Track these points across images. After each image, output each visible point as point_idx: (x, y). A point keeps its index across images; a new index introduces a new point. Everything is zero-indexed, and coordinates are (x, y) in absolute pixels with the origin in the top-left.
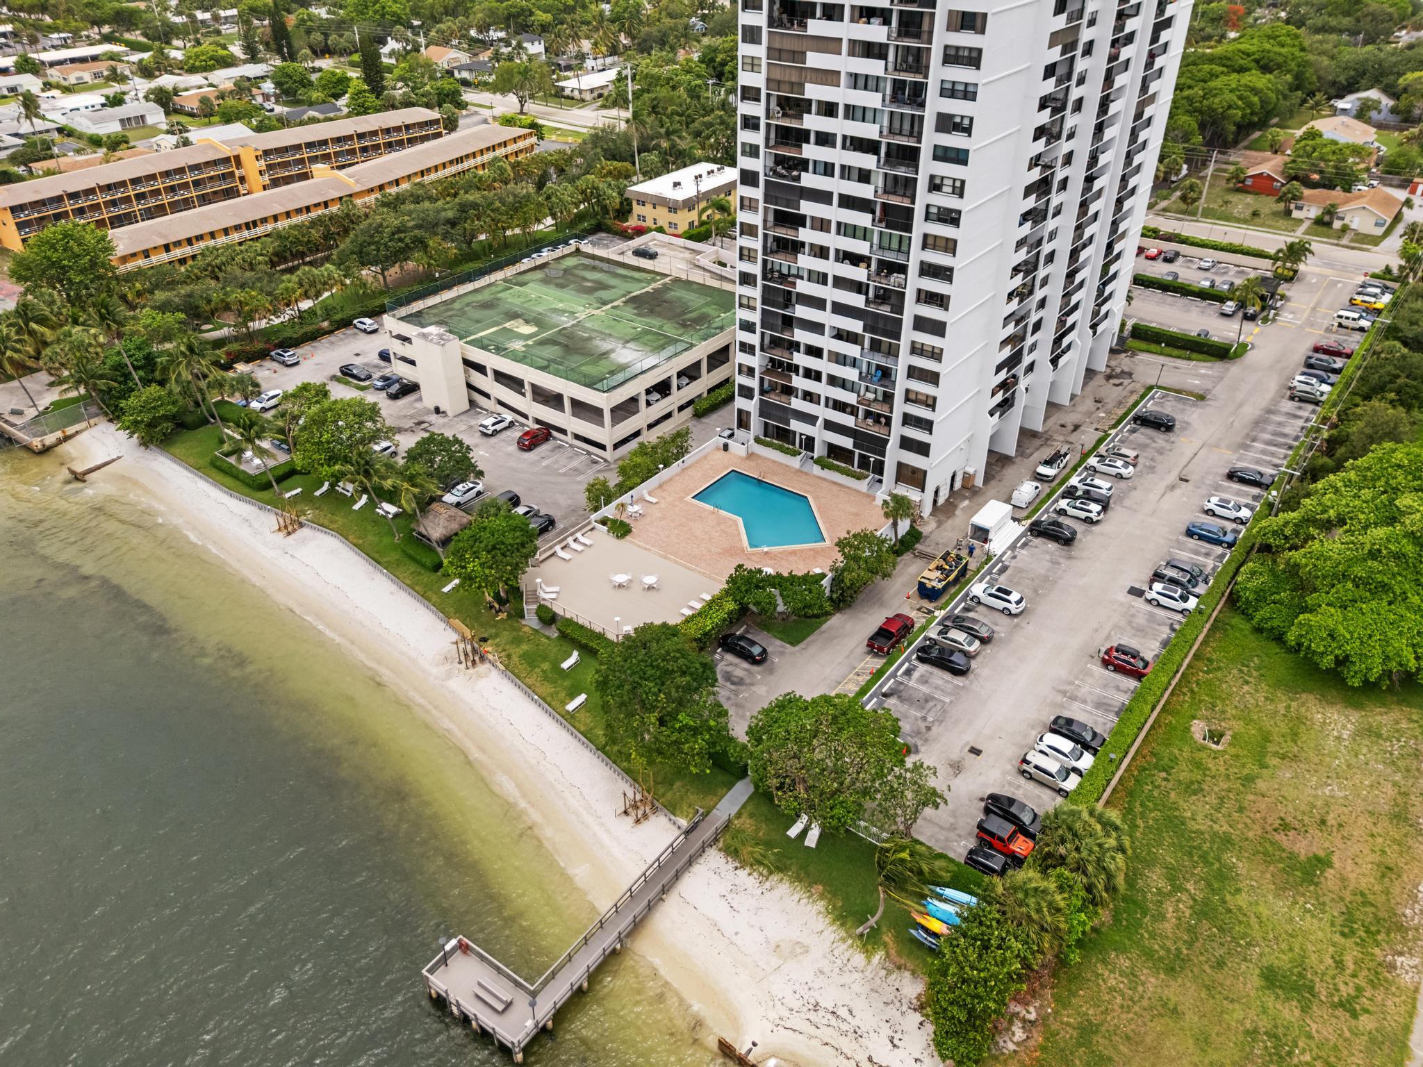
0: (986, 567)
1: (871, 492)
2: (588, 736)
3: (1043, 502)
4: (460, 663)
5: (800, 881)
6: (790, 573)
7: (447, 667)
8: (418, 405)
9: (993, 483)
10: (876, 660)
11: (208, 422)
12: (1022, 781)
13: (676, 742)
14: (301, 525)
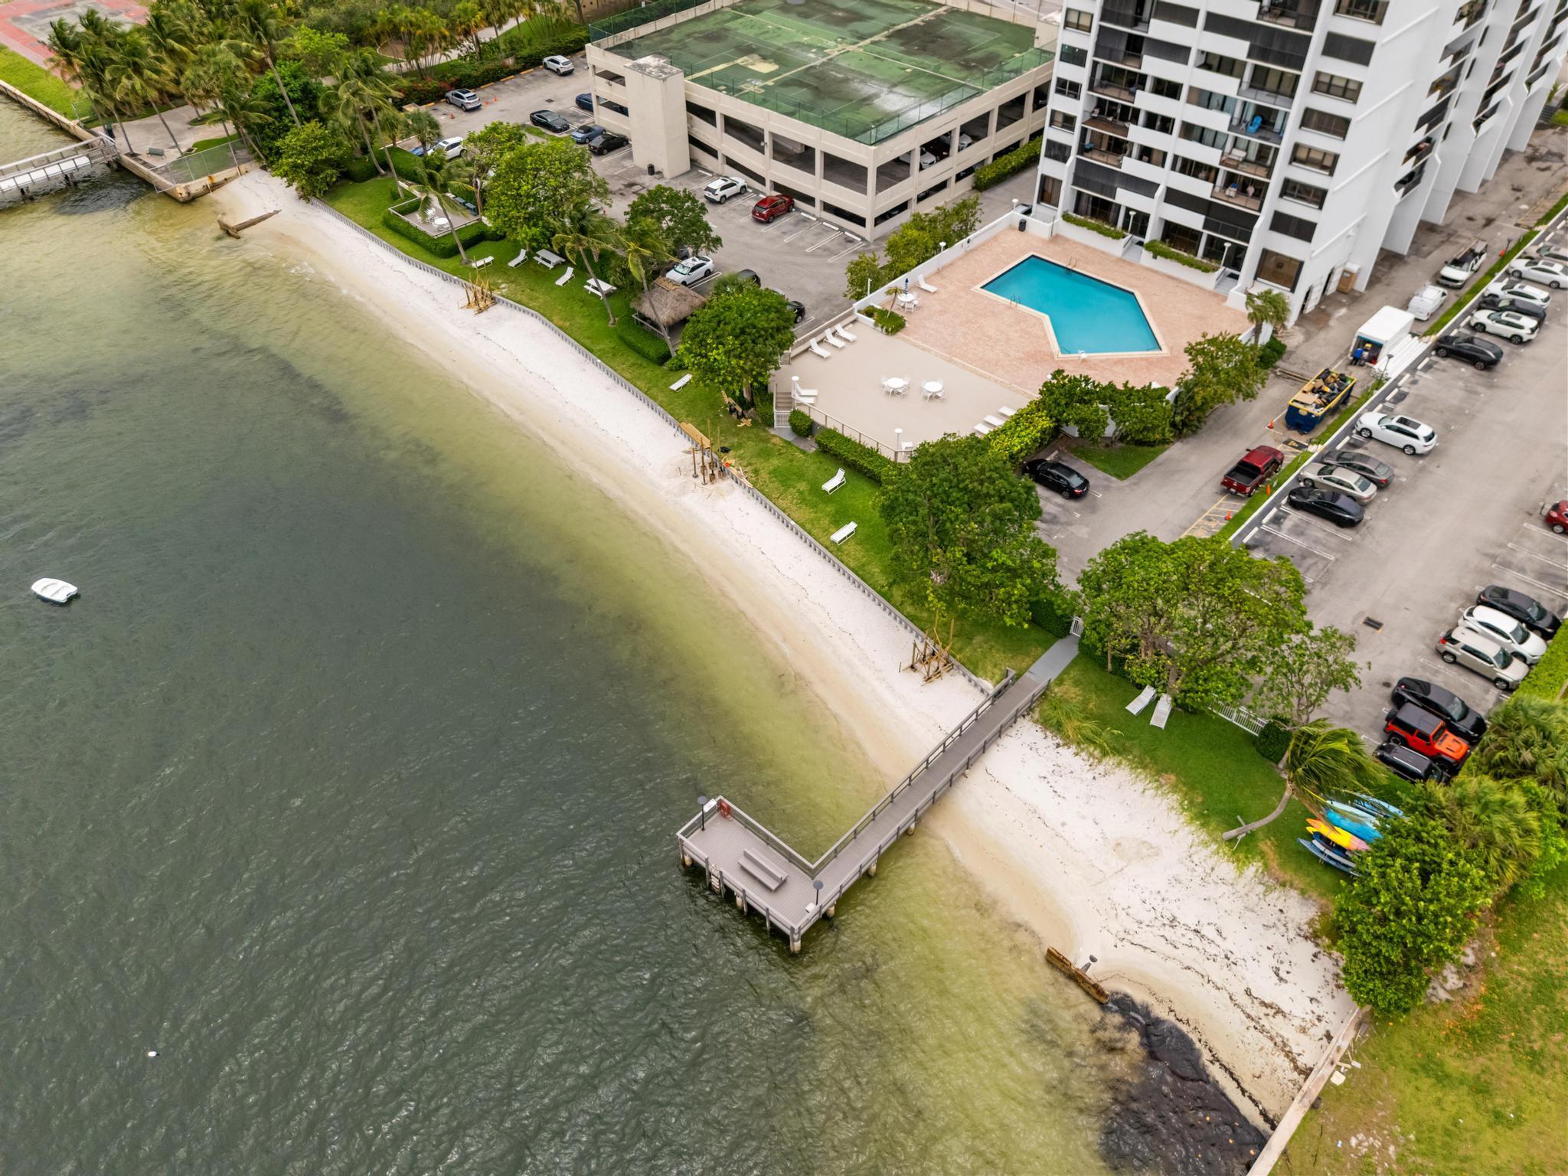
0: (1376, 393)
1: (1220, 291)
2: (861, 573)
3: (1450, 314)
4: (696, 476)
5: (1145, 767)
6: (1125, 385)
7: (681, 480)
8: (627, 163)
9: (1378, 287)
10: (1233, 503)
11: (378, 173)
12: (1440, 665)
13: (987, 585)
14: (494, 301)
